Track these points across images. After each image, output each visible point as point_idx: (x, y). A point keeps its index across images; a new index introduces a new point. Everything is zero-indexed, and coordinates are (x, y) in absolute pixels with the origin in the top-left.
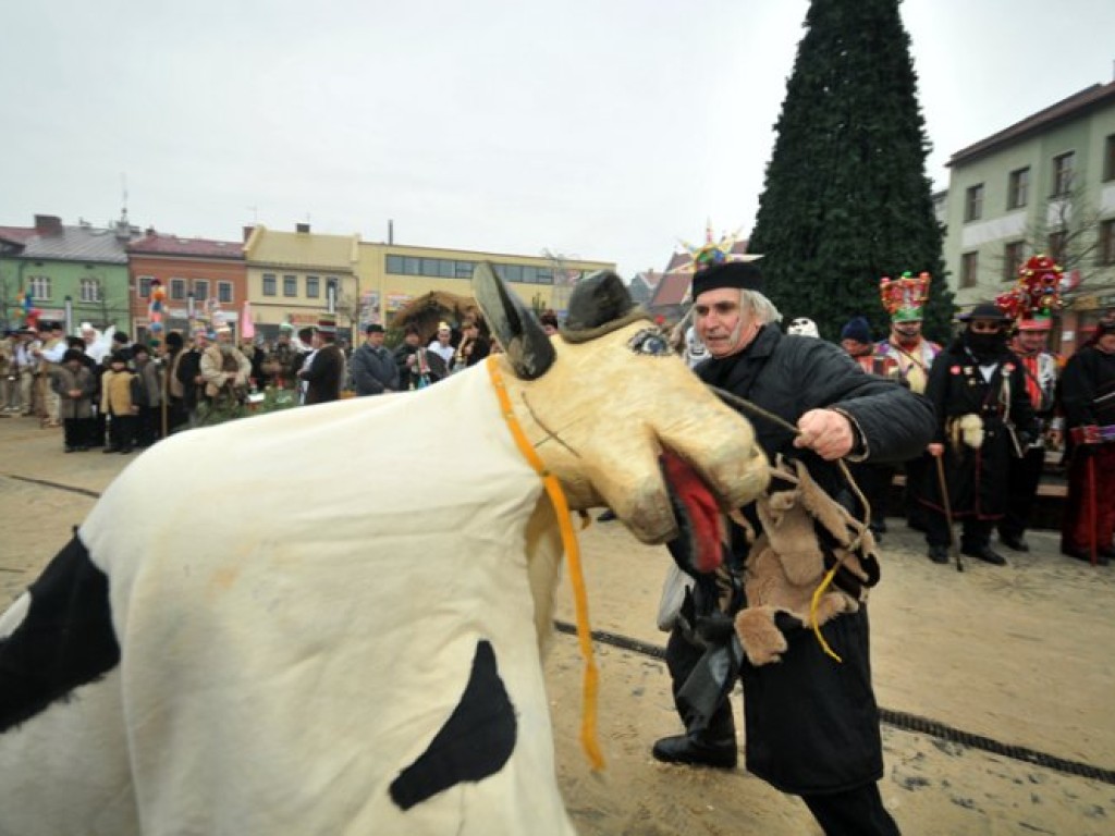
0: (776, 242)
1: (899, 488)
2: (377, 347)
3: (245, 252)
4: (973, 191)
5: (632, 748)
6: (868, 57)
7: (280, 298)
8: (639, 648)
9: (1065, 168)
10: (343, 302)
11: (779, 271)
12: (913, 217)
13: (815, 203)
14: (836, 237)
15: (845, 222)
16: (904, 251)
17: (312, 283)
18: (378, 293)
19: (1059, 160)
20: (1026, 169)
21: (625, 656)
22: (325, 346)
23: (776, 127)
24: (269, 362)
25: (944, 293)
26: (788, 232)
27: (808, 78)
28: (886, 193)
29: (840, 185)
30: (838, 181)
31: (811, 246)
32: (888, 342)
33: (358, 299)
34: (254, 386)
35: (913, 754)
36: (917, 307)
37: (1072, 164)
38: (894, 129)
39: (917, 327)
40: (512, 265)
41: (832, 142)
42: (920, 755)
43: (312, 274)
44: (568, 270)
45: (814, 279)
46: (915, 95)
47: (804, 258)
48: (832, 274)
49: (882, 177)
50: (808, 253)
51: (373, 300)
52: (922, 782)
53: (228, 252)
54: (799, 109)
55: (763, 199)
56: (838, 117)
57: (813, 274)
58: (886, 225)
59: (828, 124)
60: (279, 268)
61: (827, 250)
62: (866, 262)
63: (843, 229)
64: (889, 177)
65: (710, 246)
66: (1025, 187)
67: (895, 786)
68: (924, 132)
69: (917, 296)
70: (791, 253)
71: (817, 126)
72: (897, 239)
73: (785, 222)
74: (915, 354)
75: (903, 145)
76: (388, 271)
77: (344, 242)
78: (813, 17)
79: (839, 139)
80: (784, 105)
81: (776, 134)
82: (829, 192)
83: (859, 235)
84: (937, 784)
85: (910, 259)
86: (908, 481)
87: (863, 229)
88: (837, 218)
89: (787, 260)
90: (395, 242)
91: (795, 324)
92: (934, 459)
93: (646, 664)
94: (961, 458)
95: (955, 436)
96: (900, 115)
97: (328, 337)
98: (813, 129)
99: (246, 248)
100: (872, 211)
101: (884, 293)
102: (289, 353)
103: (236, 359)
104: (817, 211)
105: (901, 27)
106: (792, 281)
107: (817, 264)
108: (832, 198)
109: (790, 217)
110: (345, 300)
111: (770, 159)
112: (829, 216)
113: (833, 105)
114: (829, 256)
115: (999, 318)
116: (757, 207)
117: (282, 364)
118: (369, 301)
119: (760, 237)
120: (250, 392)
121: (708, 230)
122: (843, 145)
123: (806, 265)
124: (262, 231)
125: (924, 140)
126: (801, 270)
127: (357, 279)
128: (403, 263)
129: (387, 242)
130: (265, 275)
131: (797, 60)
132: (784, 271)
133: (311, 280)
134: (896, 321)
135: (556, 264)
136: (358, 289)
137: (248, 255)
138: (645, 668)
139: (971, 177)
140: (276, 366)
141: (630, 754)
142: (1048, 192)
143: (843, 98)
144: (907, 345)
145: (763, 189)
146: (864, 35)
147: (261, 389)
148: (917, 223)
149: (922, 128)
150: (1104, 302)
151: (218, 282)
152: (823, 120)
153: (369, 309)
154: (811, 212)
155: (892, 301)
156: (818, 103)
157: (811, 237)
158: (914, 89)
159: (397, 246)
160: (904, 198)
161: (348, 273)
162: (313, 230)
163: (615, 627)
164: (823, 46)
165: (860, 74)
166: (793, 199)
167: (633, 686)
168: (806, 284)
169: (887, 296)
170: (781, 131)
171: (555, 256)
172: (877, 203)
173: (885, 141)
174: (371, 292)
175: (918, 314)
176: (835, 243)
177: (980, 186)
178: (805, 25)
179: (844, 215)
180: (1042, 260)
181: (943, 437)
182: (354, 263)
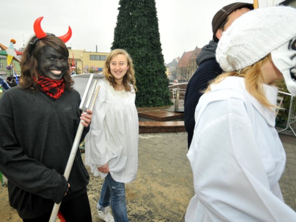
76: (90, 59)
128: (95, 57)
136: (82, 65)
161: (80, 60)
174: (86, 65)
182: (81, 57)
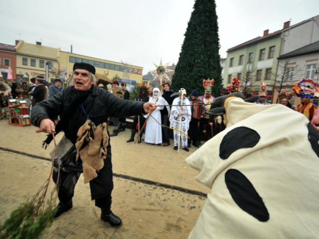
0: (183, 66)
1: (204, 133)
2: (59, 86)
3: (16, 49)
4: (232, 59)
5: (122, 207)
6: (207, 20)
7: (29, 66)
8: (131, 178)
9: (251, 56)
10: (53, 70)
11: (183, 74)
12: (215, 64)
13: (193, 57)
14: (197, 67)
15: (200, 63)
16: (213, 73)
17: (42, 62)
18: (66, 68)
19: (250, 54)
20: (243, 55)
21: (126, 181)
22: (40, 84)
23: (185, 35)
24: (19, 88)
25: (221, 84)
26: (186, 64)
27: (193, 23)
28: (209, 57)
29: (199, 53)
30: (199, 52)
31: (191, 69)
32: (204, 96)
33: (59, 69)
34: (11, 97)
35: (194, 200)
36: (210, 88)
37: (252, 55)
38: (212, 40)
39: (210, 93)
40: (112, 64)
41: (198, 41)
42: (195, 200)
43: (42, 60)
44: (129, 68)
45: (191, 78)
46: (218, 32)
47: (189, 72)
48: (196, 77)
49: (209, 53)
50: (190, 70)
51: (64, 71)
52: (194, 207)
53: (9, 48)
54: (190, 31)
55: (181, 54)
56: (200, 35)
57: (191, 76)
58: (209, 65)
59: (197, 36)
60: (29, 56)
61: (195, 70)
62: (204, 75)
63: (199, 65)
64: (210, 53)
65: (161, 66)
66: (243, 60)
67: (188, 209)
68: (219, 42)
69: (211, 85)
70: (186, 70)
71: (195, 36)
72: (211, 69)
73: (186, 61)
74: (209, 100)
75: (214, 45)
76: (70, 62)
77: (54, 50)
78: (196, 6)
79: (200, 41)
80: (187, 29)
81: (185, 37)
82: (196, 55)
83: (203, 67)
84: (197, 208)
85: (214, 75)
86: (206, 132)
87: (204, 66)
88: (198, 62)
89: (185, 72)
90: (73, 52)
91: (181, 90)
92: (211, 126)
93: (132, 183)
94: (217, 126)
95: (216, 121)
96: (214, 37)
97: (41, 82)
98: (194, 37)
99: (16, 48)
100: (206, 61)
101: (204, 83)
102: (26, 86)
103: (5, 87)
104: (193, 59)
105: (216, 14)
106: (186, 78)
107: (193, 74)
108: (197, 56)
109: (186, 60)
110: (54, 69)
111: (183, 44)
112: (196, 61)
113: (198, 31)
114: (195, 72)
115: (226, 92)
116: (179, 56)
117: (24, 89)
118: (63, 71)
119: (179, 64)
120: (10, 98)
121: (161, 61)
122: (200, 43)
123: (190, 74)
124: (23, 42)
125: (219, 45)
126: (188, 75)
127: (59, 63)
128: (76, 59)
129: (70, 52)
130: (23, 58)
131: (191, 17)
132: (184, 75)
133: (41, 61)
134: (206, 91)
135: (125, 66)
136: (59, 66)
137: (17, 50)
138: (131, 184)
139: (232, 56)
140: (22, 90)
141: (121, 208)
142: (247, 61)
143: (201, 30)
144: (208, 97)
145: (181, 52)
146: (207, 14)
147: (14, 98)
148: (216, 66)
149: (219, 41)
150: (256, 90)
151: (4, 59)
152: (196, 35)
153: (63, 74)
154: (192, 60)
155: (205, 85)
156: (195, 30)
157: (191, 66)
158: (218, 31)
159: (74, 54)
160: (213, 59)
161: (56, 61)
162: (42, 45)
163: (125, 173)
164: (197, 15)
165: (205, 24)
166: (188, 55)
167: (126, 189)
168: (190, 79)
169: (204, 84)
170: (186, 36)
171: (124, 63)
172: (207, 59)
173: (210, 43)
174: (64, 68)
175: (210, 90)
176: (197, 69)
177: (233, 58)
178: (193, 8)
179: (200, 61)
180: (236, 79)
181: (213, 121)
182: (58, 57)
